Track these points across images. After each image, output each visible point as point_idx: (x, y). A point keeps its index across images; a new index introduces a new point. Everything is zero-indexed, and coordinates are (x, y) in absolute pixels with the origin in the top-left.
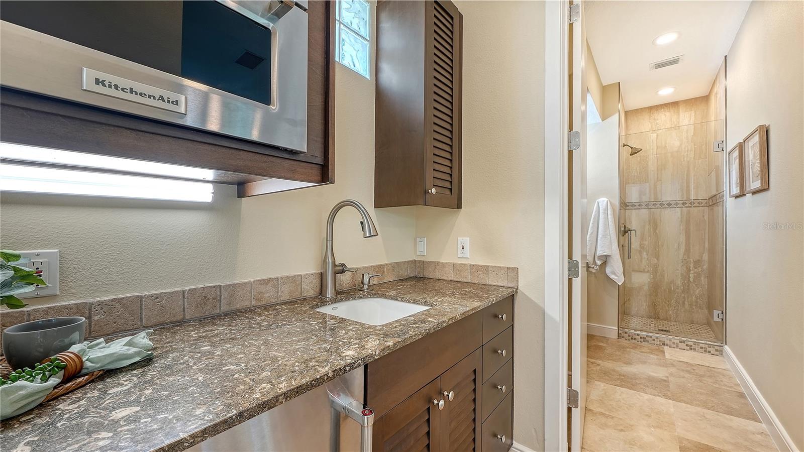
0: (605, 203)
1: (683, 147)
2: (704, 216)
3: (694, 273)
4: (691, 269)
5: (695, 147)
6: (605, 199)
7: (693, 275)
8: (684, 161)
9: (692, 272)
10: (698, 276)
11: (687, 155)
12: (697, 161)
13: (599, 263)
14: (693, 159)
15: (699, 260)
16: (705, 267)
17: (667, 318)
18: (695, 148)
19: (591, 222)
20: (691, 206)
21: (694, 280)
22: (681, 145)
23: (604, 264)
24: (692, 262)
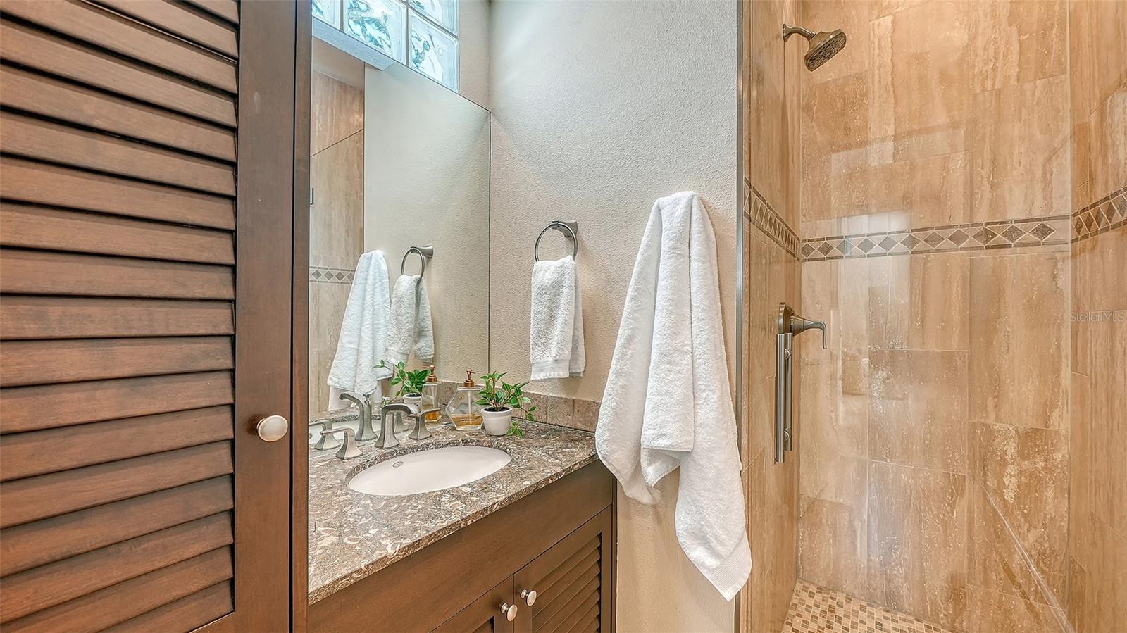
0: (680, 210)
1: (980, 42)
2: (1054, 277)
3: (1020, 473)
4: (1008, 458)
5: (1022, 37)
6: (684, 195)
7: (1014, 480)
8: (983, 91)
9: (1011, 469)
10: (1031, 487)
11: (994, 69)
12: (1027, 87)
13: (652, 473)
14: (1013, 82)
15: (1037, 430)
16: (1058, 456)
17: (925, 610)
18: (1020, 42)
19: (630, 293)
20: (1009, 242)
21: (1018, 498)
22: (973, 38)
23: (672, 481)
24: (1013, 434)
